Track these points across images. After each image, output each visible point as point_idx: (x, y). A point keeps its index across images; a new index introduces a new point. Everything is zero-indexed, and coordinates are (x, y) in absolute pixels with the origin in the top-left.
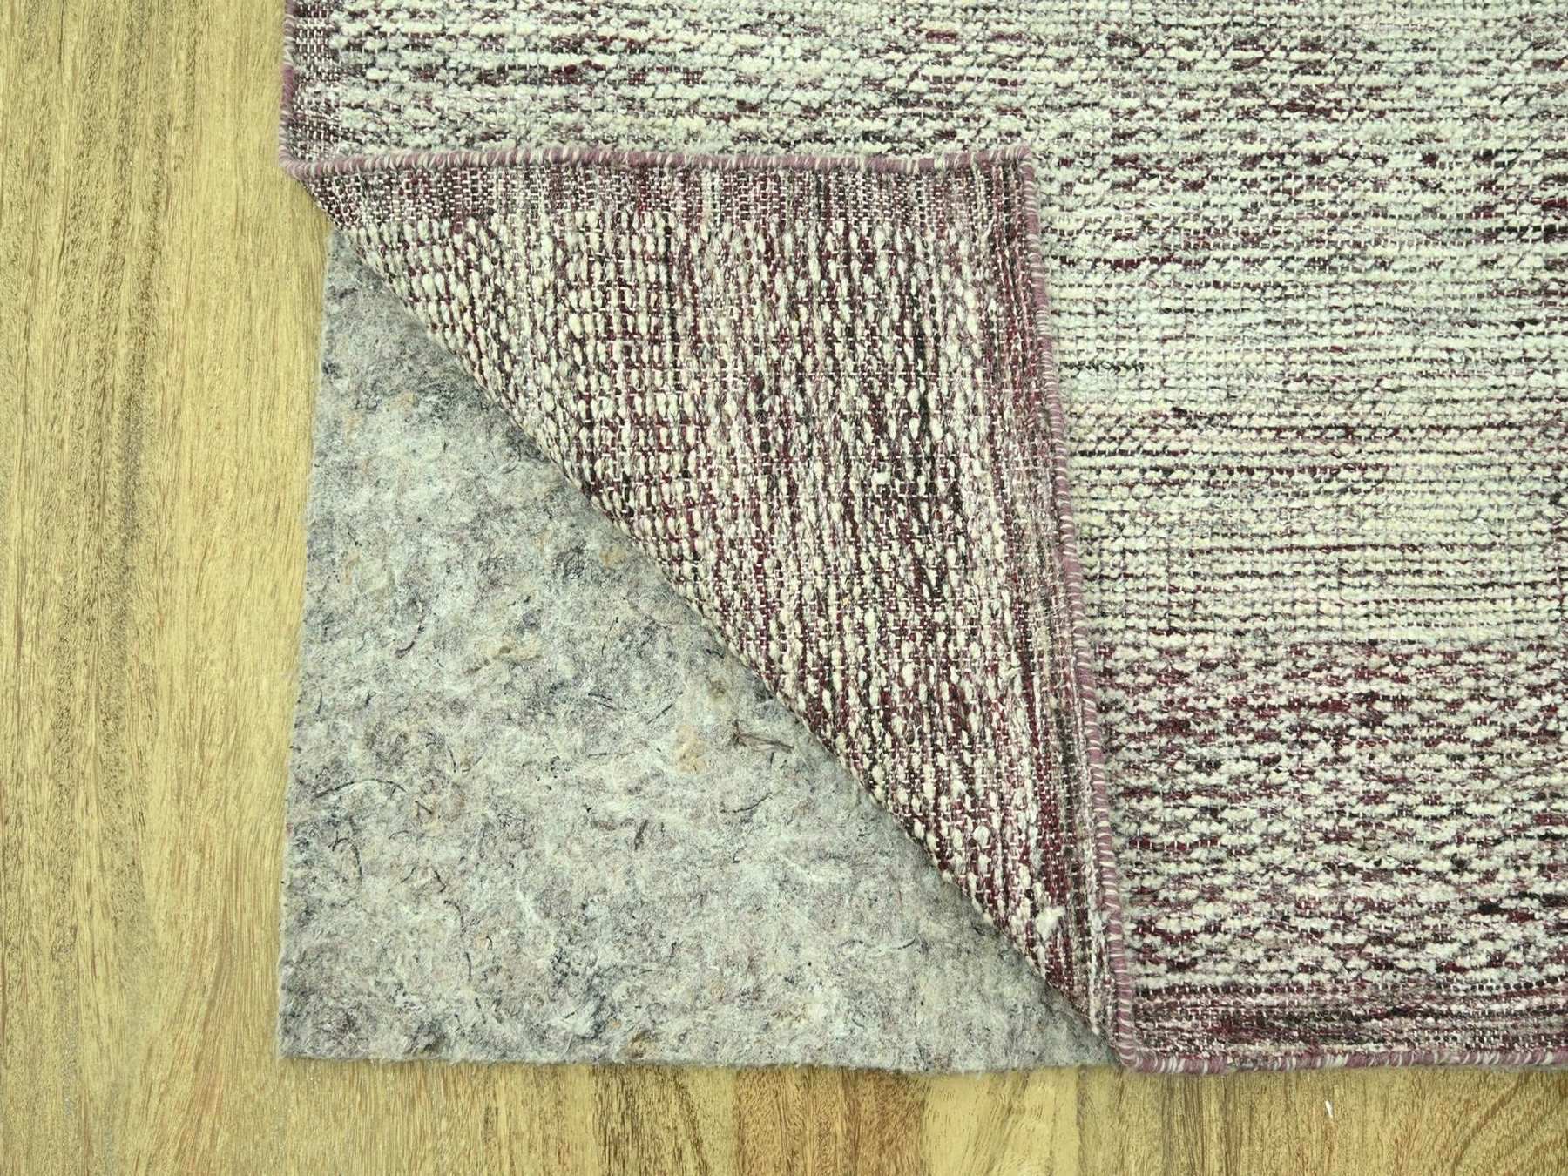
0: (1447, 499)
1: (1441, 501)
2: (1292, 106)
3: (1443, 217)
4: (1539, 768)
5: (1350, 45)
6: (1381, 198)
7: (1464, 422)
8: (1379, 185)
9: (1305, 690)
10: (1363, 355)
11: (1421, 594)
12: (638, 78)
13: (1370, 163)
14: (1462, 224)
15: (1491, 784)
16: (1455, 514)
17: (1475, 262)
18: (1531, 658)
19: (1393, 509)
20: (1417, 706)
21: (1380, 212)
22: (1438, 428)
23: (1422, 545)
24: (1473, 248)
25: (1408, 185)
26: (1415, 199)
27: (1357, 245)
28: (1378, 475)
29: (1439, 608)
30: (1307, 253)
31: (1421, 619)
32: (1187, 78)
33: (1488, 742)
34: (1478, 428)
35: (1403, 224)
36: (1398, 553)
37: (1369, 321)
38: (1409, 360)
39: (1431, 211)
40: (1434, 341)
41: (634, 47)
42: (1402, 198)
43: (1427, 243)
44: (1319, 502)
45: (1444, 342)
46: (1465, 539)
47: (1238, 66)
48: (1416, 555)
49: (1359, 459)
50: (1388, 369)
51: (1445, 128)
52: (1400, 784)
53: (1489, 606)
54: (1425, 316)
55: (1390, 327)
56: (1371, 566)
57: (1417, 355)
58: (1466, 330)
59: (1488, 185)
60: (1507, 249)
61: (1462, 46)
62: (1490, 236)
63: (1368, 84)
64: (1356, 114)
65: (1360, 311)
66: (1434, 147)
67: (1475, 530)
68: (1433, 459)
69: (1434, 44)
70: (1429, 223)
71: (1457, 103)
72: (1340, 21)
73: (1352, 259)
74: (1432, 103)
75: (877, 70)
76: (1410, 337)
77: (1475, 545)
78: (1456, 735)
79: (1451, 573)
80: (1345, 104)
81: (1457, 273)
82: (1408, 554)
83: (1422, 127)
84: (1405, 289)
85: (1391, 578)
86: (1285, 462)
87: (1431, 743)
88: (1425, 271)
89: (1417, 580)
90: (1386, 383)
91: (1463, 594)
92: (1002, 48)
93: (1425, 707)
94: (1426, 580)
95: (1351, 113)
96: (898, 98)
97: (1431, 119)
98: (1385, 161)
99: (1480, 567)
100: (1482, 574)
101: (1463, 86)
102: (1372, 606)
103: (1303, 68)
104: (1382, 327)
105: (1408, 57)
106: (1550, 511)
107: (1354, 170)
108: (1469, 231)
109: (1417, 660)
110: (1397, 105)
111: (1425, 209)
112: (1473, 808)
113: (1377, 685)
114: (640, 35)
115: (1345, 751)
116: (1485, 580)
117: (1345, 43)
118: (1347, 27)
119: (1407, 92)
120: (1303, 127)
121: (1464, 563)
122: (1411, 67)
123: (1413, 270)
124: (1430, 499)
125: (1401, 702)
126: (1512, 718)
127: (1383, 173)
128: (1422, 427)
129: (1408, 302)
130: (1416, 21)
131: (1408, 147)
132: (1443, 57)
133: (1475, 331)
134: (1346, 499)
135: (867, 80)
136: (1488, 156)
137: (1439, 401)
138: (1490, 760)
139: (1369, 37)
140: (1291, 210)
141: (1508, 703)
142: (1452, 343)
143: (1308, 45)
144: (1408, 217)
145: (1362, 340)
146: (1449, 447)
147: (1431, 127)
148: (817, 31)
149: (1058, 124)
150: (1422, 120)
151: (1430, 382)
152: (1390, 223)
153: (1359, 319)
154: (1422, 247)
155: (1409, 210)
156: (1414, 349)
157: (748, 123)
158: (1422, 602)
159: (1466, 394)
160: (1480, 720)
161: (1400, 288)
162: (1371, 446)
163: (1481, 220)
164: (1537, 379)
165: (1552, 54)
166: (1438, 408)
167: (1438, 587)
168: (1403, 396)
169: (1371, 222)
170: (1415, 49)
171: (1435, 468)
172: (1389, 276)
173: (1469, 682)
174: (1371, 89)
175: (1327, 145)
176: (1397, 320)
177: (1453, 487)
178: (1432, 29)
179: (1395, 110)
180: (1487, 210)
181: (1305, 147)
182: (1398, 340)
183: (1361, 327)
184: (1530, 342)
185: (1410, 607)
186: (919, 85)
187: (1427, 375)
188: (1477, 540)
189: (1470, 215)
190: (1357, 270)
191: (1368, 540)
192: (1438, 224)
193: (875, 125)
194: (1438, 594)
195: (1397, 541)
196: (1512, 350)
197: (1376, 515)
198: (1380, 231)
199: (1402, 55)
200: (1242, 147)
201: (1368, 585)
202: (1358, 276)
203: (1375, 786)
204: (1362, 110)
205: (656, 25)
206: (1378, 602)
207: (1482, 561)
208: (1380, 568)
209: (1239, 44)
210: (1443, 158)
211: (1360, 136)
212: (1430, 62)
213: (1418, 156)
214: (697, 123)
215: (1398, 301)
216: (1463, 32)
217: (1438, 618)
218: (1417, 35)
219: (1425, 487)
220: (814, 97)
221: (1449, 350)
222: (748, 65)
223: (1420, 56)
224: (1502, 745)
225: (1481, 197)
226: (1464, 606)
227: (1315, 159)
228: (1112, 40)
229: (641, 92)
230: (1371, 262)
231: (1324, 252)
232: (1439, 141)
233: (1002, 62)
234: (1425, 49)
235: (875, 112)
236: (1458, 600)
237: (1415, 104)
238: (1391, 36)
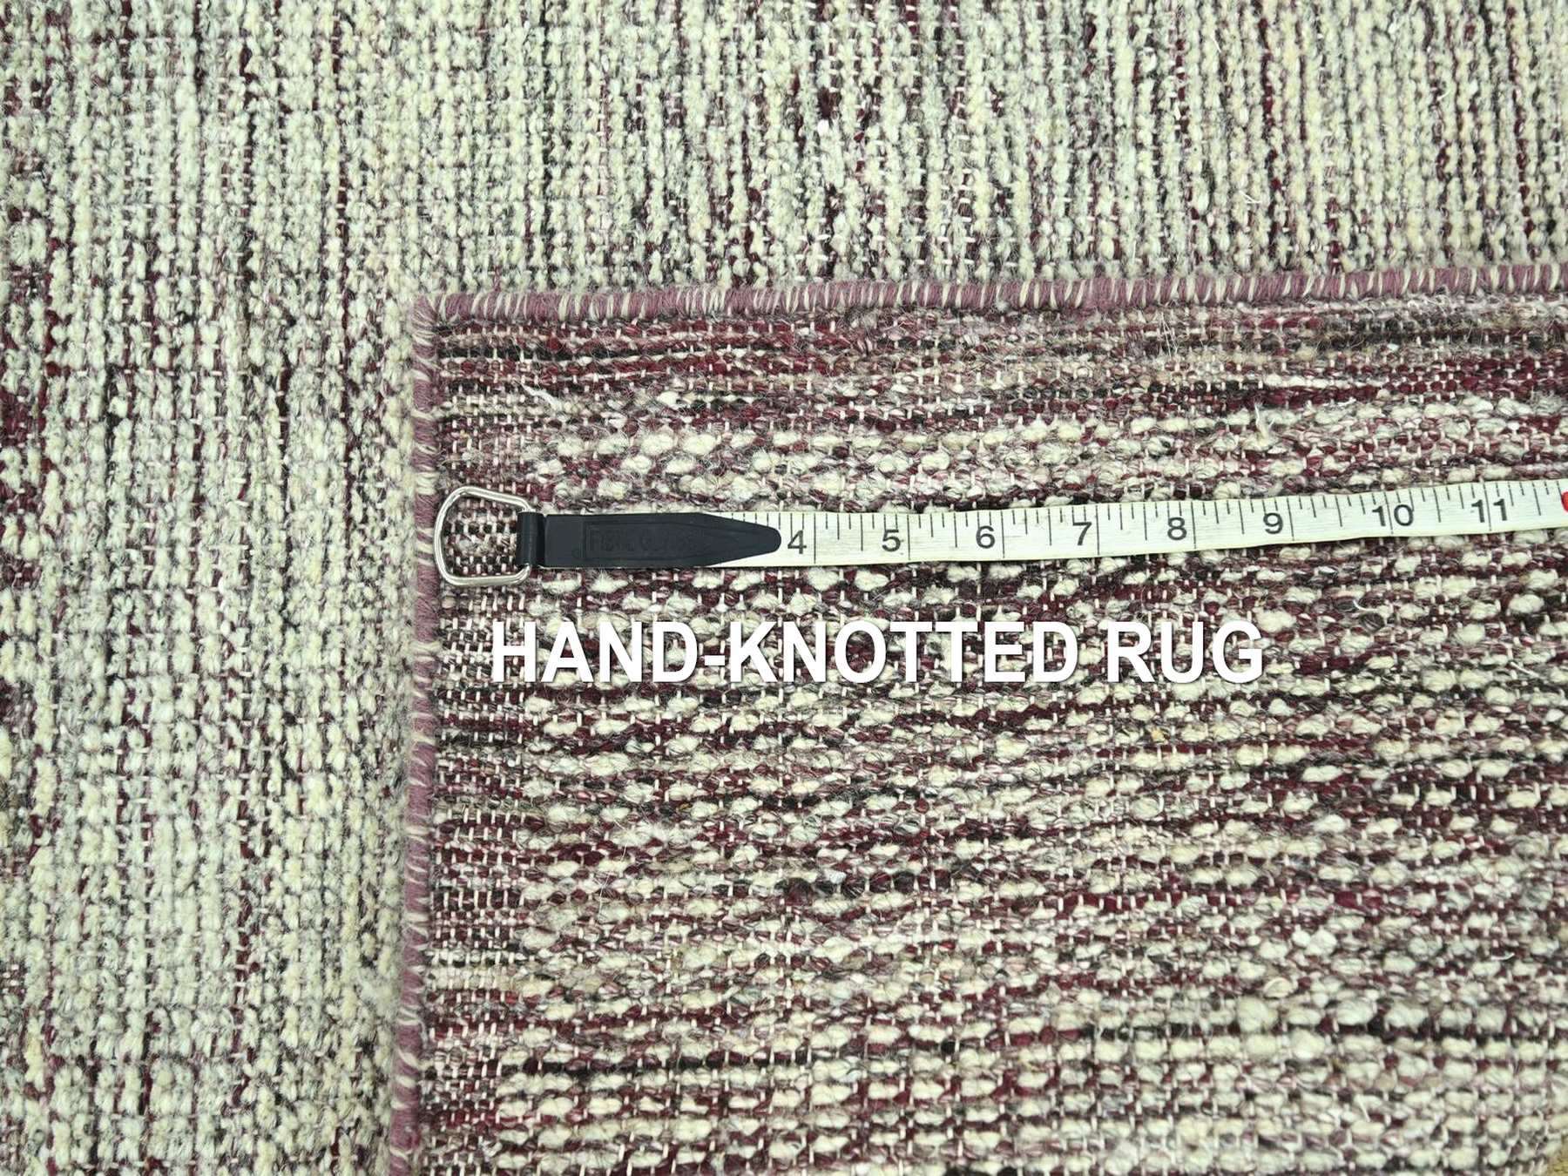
0: (1369, 87)
1: (1371, 102)
3: (919, 83)
5: (638, 253)
6: (896, 200)
7: (1257, 52)
8: (874, 207)
10: (1156, 247)
11: (1509, 143)
13: (840, 221)
14: (929, 47)
16: (1388, 76)
17: (991, 26)
19: (1392, 194)
22: (1267, 106)
23: (1436, 140)
24: (970, 28)
25: (871, 148)
26: (892, 135)
27: (973, 251)
28: (1345, 220)
29: (1532, 115)
31: (1550, 146)
34: (1262, 26)
35: (935, 162)
36: (1454, 185)
37: (1096, 232)
38: (1158, 156)
39: (911, 101)
40: (1123, 107)
42: (893, 161)
43: (963, 114)
45: (1125, 88)
46: (1421, 59)
48: (1452, 152)
49: (1322, 257)
50: (1174, 201)
51: (777, 75)
53: (1520, 20)
54: (1083, 121)
55: (1105, 190)
56: (1476, 237)
57: (1148, 140)
58: (1099, 42)
63: (707, 223)
64: (758, 247)
65: (1081, 249)
66: (807, 95)
67: (1405, 42)
68: (1314, 116)
70: (933, 108)
71: (731, 48)
73: (996, 262)
74: (732, 97)
76: (1121, 151)
77: (1427, 42)
79: (1472, 88)
80: (741, 267)
81: (1012, 58)
82: (1451, 167)
83: (774, 117)
84: (1042, 159)
85: (1491, 199)
88: (1009, 119)
89: (1491, 152)
90: (1200, 202)
91: (1502, 68)
94: (1487, 134)
95: (754, 258)
97: (760, 99)
98: (831, 191)
99: (1459, 33)
100: (1470, 30)
102: (1538, 236)
104: (1104, 207)
105: (655, 139)
107: (851, 254)
108: (939, 34)
110: (737, 166)
111: (909, 117)
116: (1480, 26)
117: (635, 265)
121: (1456, 63)
122: (674, 135)
123: (1009, 144)
124: (1372, 121)
127: (854, 198)
129: (1062, 154)
131: (810, 145)
132: (652, 70)
133: (1102, 25)
137: (1224, 98)
139: (624, 218)
142: (1124, 72)
144: (923, 150)
145: (1129, 245)
146: (1293, 82)
147: (775, 101)
150: (761, 117)
151: (1196, 117)
152: (934, 182)
153: (1093, 251)
154: (973, 123)
155: (911, 148)
156: (1139, 146)
158: (1521, 143)
159: (1211, 47)
161: (1039, 170)
162: (1302, 234)
163: (921, 9)
166: (1237, 101)
167: (1496, 110)
168: (1220, 168)
169: (935, 223)
171: (1327, 112)
172: (1021, 190)
174: (713, 214)
176: (1091, 177)
177: (1351, 78)
179: (747, 170)
182: (1125, 176)
183: (1107, 247)
185: (1531, 168)
188: (1419, 37)
189: (914, 30)
190: (1016, 253)
191: (1437, 242)
192: (931, 92)
194: (1508, 113)
195: (1435, 188)
197: (1398, 224)
198: (948, 203)
199: (653, 151)
201: (1504, 243)
202: (1026, 253)
204: (749, 236)
206: (1529, 228)
207: (1449, 30)
208: (1477, 219)
210: (825, 80)
211: (795, 239)
212: (663, 97)
213: (823, 126)
215: (1061, 173)
217: (1546, 115)
219: (1356, 131)
221: (1137, 80)
223: (654, 119)
226: (1523, 67)
230: (1001, 223)
232: (796, 86)
236: (1513, 76)
237: (735, 131)
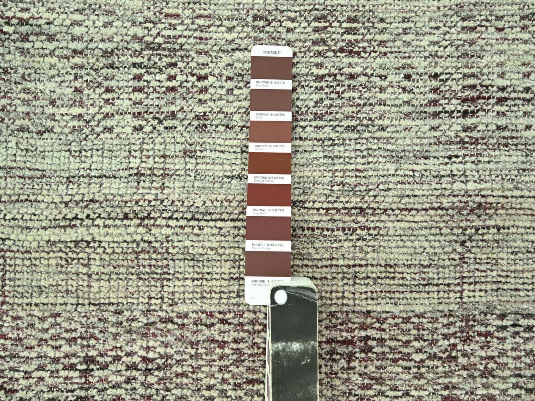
2: (342, 50)
4: (446, 375)
9: (335, 334)
12: (25, 38)
15: (423, 381)
18: (445, 321)
20: (388, 343)
21: (382, 103)
30: (345, 123)
32: (291, 37)
33: (422, 361)
41: (22, 22)
44: (346, 244)
47: (316, 30)
52: (379, 381)
59: (435, 90)
60: (444, 122)
61: (427, 19)
62: (436, 115)
69: (413, 19)
72: (367, 8)
75: (139, 32)
78: (407, 357)
86: (330, 226)
87: (395, 361)
92: (201, 22)
93: (392, 344)
96: (148, 46)
101: (425, 41)
103: (348, 31)
106: (460, 249)
109: (390, 321)
112: (414, 393)
113: (370, 332)
114: (25, 16)
115: (352, 364)
118: (370, 11)
119: (398, 43)
120: (346, 60)
125: (381, 341)
126: (435, 350)
128: (399, 209)
130: (405, 8)
134: (359, 243)
135: (135, 37)
136: (436, 76)
138: (423, 370)
140: (339, 102)
141: (433, 343)
143: (351, 20)
148: (113, 13)
149: (226, 59)
157: (77, 60)
160: (419, 351)
164: (457, 186)
165: (471, 24)
170: (404, 21)
173: (414, 332)
175: (358, 70)
178: (412, 11)
180: (435, 102)
181: (347, 70)
184: (454, 167)
186: (159, 40)
187: (402, 183)
193: (139, 60)
196: (444, 170)
200: (315, 71)
203: (366, 381)
205: (33, 10)
209: (317, 19)
214: (54, 60)
216: (427, 13)
218: (404, 15)
220: (109, 46)
222: (77, 31)
224: (430, 363)
225: (432, 96)
227: (352, 77)
228: (255, 18)
229: (27, 45)
231: (354, 123)
233: (201, 28)
234: (408, 21)
235: (137, 53)
238: (392, 15)
